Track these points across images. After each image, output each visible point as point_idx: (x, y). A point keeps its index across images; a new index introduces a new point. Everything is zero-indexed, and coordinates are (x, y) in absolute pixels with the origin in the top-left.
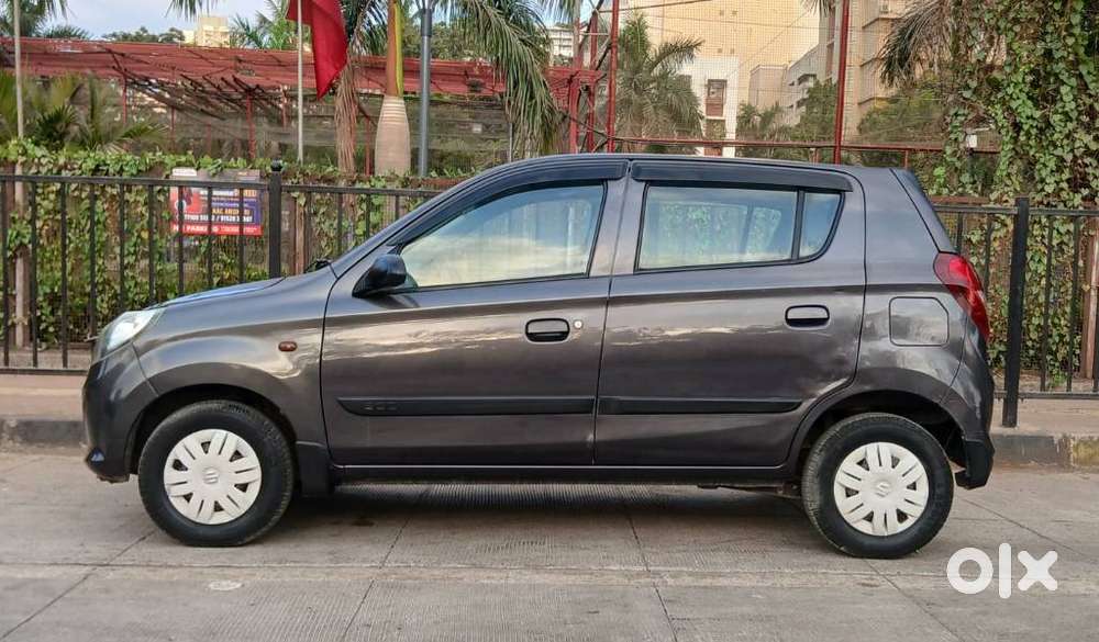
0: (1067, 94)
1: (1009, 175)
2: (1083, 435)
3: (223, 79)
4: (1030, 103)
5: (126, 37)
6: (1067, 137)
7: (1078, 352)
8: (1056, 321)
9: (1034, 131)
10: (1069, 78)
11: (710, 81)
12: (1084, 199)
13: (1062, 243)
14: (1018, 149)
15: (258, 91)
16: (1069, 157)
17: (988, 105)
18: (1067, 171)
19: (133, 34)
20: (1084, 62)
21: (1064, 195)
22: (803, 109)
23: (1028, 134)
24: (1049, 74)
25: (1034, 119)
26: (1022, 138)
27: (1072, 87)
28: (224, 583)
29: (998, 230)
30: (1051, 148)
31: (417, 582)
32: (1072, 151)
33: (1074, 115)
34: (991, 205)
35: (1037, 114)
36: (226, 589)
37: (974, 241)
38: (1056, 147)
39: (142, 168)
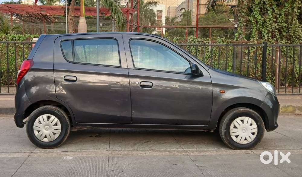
0: (270, 13)
1: (255, 35)
2: (283, 105)
3: (37, 13)
4: (260, 16)
5: (8, 3)
6: (270, 24)
7: (274, 81)
8: (268, 73)
9: (261, 23)
10: (270, 9)
11: (158, 10)
12: (275, 41)
13: (269, 53)
14: (257, 28)
15: (46, 16)
16: (271, 30)
17: (249, 17)
18: (270, 34)
19: (10, 2)
20: (274, 5)
21: (270, 40)
22: (182, 17)
23: (260, 24)
24: (264, 8)
25: (261, 20)
26: (258, 25)
27: (271, 11)
28: (68, 157)
29: (253, 50)
30: (266, 28)
31: (121, 155)
32: (271, 28)
33: (272, 19)
34: (251, 43)
35: (262, 19)
36: (69, 159)
37: (247, 53)
38: (267, 27)
39: (25, 38)
